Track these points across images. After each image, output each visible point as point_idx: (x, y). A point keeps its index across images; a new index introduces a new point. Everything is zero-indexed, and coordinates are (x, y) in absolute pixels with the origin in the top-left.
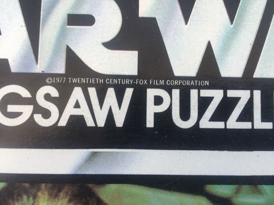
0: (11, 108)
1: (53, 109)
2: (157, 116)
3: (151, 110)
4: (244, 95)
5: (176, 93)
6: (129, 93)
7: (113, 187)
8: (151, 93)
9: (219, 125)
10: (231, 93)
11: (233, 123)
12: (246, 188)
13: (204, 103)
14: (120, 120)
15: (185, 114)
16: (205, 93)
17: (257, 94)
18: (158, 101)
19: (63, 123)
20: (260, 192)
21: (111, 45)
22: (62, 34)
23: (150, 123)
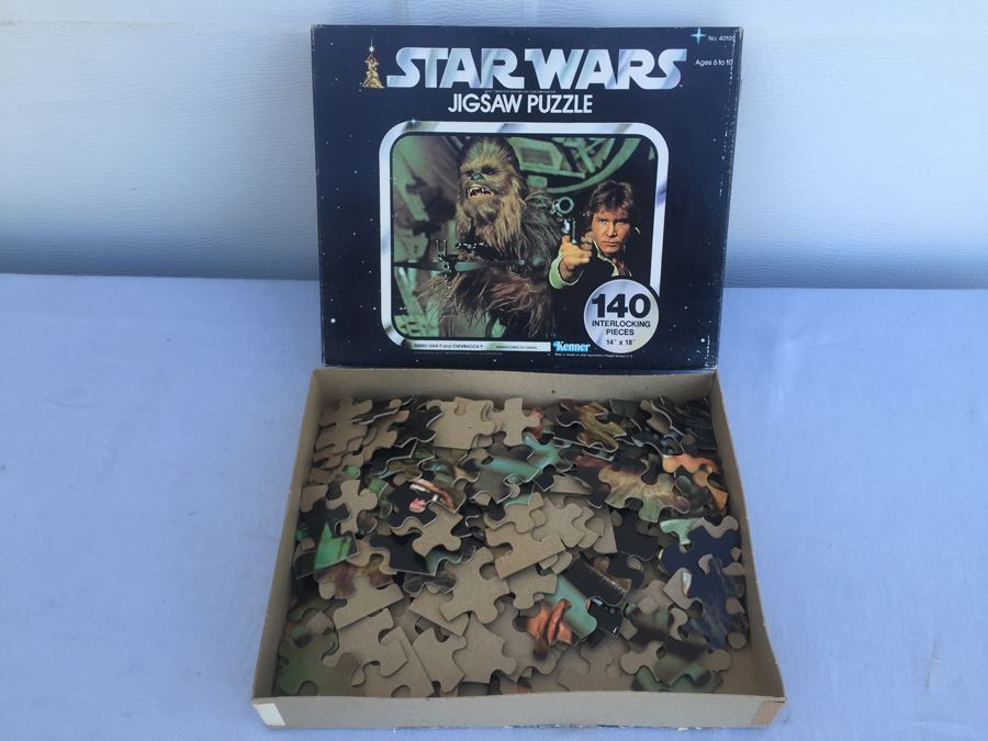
0: (471, 104)
1: (488, 104)
2: (532, 107)
3: (530, 104)
4: (570, 97)
5: (541, 96)
6: (520, 96)
7: (513, 138)
8: (530, 97)
9: (560, 111)
10: (565, 97)
11: (565, 110)
12: (569, 139)
13: (553, 101)
14: (516, 110)
15: (544, 107)
16: (554, 97)
17: (577, 96)
18: (533, 100)
19: (492, 111)
20: (574, 141)
21: (512, 75)
22: (491, 70)
23: (529, 111)
